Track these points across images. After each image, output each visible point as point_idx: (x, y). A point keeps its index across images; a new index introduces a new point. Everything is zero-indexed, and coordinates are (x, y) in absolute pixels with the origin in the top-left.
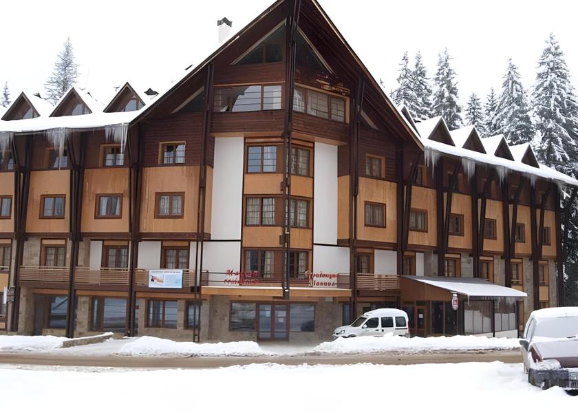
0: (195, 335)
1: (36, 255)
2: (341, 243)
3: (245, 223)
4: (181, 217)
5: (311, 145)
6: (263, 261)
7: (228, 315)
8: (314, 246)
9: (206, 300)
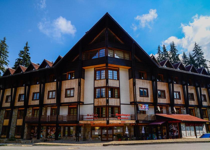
0: (77, 139)
1: (31, 113)
2: (131, 103)
3: (95, 97)
4: (73, 96)
5: (118, 69)
6: (102, 111)
7: (90, 131)
8: (121, 105)
9: (82, 126)
